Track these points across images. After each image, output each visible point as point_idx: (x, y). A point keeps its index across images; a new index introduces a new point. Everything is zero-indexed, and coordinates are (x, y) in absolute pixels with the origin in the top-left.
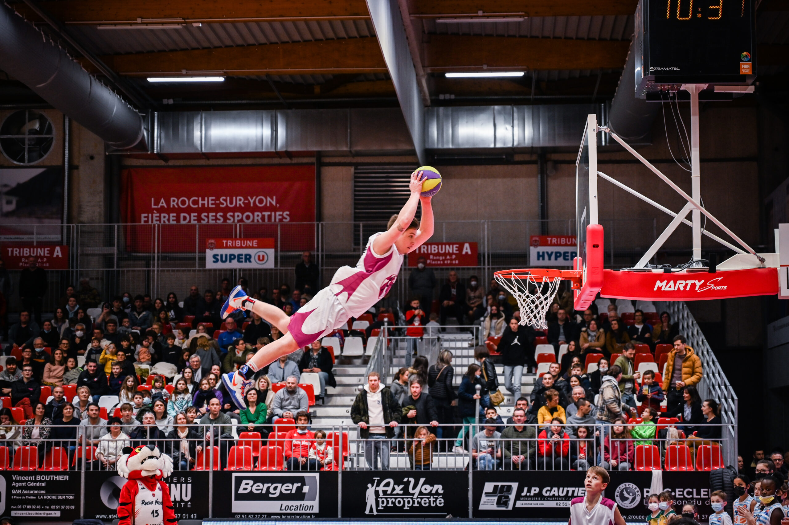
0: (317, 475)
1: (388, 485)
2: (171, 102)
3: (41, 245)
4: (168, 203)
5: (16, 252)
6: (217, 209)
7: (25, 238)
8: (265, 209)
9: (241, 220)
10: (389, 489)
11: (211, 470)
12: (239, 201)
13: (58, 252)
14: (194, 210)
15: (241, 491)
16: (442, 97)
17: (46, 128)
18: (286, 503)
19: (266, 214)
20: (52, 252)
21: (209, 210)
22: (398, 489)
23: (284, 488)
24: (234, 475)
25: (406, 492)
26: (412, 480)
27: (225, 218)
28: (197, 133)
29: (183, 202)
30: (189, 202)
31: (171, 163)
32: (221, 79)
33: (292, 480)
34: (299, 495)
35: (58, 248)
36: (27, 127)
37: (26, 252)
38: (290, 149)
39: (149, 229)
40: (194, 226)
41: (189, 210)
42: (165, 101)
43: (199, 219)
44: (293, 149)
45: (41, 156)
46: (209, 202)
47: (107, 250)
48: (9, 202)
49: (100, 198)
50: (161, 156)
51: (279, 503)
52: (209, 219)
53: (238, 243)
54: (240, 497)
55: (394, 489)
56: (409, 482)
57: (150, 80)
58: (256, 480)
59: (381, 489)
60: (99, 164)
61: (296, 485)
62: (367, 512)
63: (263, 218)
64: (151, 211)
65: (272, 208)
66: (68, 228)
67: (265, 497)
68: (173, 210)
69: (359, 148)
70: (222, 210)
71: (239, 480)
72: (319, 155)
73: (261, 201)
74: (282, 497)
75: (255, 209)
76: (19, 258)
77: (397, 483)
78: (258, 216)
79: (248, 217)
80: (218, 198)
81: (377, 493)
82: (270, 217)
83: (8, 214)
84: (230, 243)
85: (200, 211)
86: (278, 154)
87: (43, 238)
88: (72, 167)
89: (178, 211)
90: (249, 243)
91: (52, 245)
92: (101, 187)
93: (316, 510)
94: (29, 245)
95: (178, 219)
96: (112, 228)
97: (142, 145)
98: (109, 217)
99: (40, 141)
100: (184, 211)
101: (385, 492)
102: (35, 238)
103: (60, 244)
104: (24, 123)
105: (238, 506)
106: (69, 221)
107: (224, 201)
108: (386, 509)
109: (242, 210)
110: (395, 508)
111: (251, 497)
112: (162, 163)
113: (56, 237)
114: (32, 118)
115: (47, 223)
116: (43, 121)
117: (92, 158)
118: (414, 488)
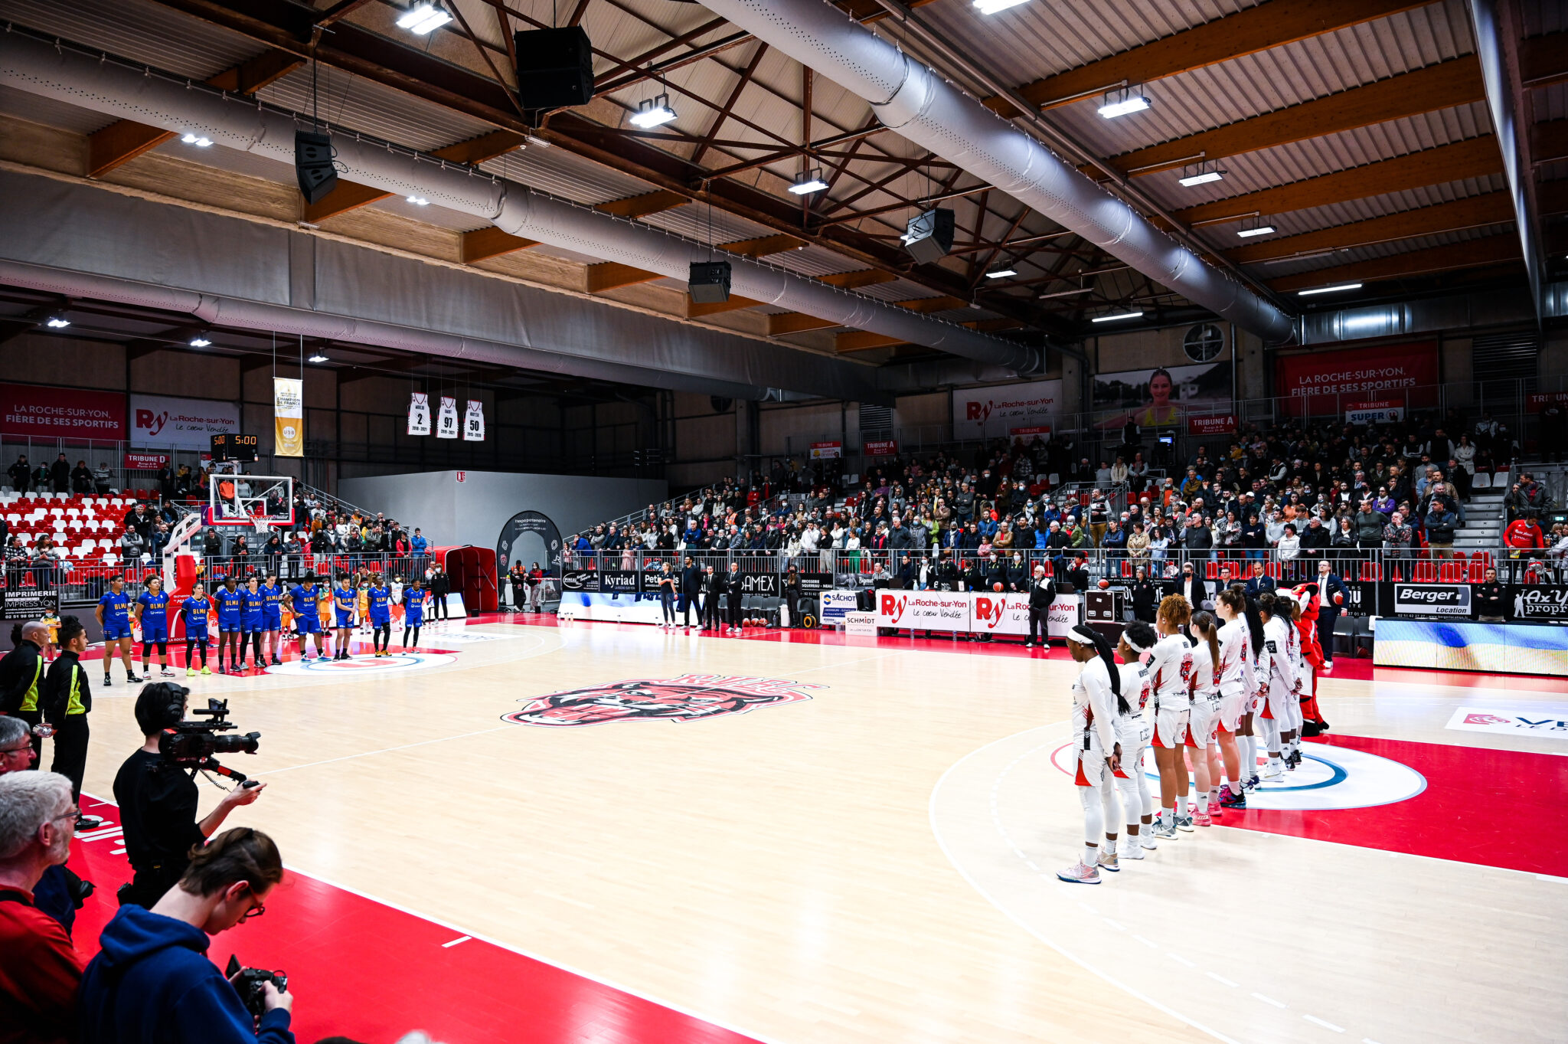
0: (1469, 587)
1: (1535, 595)
2: (1314, 306)
3: (1218, 416)
4: (1313, 379)
5: (1200, 422)
6: (1353, 381)
7: (1205, 412)
8: (1394, 377)
9: (1374, 388)
10: (1537, 599)
11: (1377, 580)
12: (1371, 373)
13: (1230, 420)
14: (1334, 383)
15: (1402, 597)
16: (1557, 274)
17: (1216, 334)
18: (1441, 607)
19: (1395, 381)
20: (1226, 421)
21: (1346, 382)
22: (1545, 599)
23: (1440, 596)
24: (1396, 585)
25: (1552, 600)
26: (1559, 593)
27: (1360, 387)
28: (1336, 326)
29: (1325, 378)
30: (1330, 378)
31: (1315, 350)
32: (1359, 286)
33: (1447, 590)
34: (1453, 601)
35: (1230, 418)
36: (1203, 336)
37: (1207, 422)
38: (1416, 331)
39: (1298, 400)
40: (1335, 395)
41: (1330, 383)
42: (1309, 306)
43: (1338, 389)
44: (1419, 330)
45: (1214, 355)
46: (1347, 376)
47: (1266, 417)
48: (1193, 389)
49: (1260, 381)
50: (1307, 346)
51: (1436, 607)
52: (1347, 388)
53: (1372, 405)
54: (1401, 601)
55: (1541, 599)
56: (1555, 594)
57: (1301, 293)
58: (1415, 589)
59: (1528, 598)
60: (1259, 355)
61: (1450, 594)
62: (1516, 615)
63: (1392, 384)
64: (1300, 386)
65: (1399, 376)
66: (1237, 404)
67: (1424, 602)
68: (1318, 384)
69: (1478, 323)
70: (1357, 381)
71: (1400, 590)
72: (1440, 332)
73: (1390, 372)
74: (1438, 602)
75: (1385, 378)
76: (1202, 427)
77: (1544, 593)
78: (1387, 383)
79: (1379, 385)
80: (1353, 373)
81: (1525, 602)
82: (1398, 383)
83: (1192, 397)
84: (1365, 405)
85: (1338, 383)
86: (1405, 335)
87: (1218, 411)
88: (1238, 360)
89: (1321, 384)
90: (1382, 404)
91: (1225, 416)
92: (1261, 372)
93: (1469, 612)
94: (1209, 417)
95: (1321, 390)
96: (1269, 402)
97: (1294, 341)
98: (1267, 392)
99: (1213, 345)
100: (1325, 384)
101: (1532, 601)
102: (1213, 412)
103: (1231, 415)
104: (1201, 332)
105: (1399, 608)
106: (1237, 399)
107: (1358, 375)
108: (1534, 614)
109: (1373, 380)
110: (1542, 613)
111: (1411, 601)
112: (1308, 351)
113: (1229, 410)
114: (1206, 329)
115: (1221, 401)
116: (1213, 328)
117: (1253, 353)
118: (1560, 598)
